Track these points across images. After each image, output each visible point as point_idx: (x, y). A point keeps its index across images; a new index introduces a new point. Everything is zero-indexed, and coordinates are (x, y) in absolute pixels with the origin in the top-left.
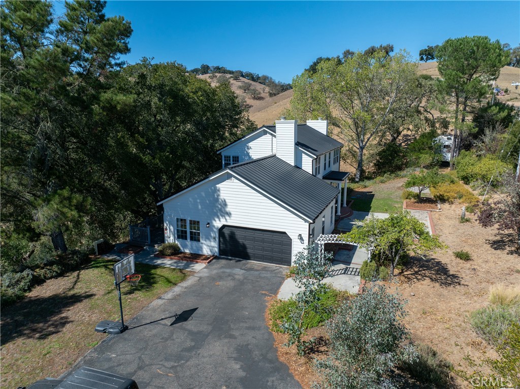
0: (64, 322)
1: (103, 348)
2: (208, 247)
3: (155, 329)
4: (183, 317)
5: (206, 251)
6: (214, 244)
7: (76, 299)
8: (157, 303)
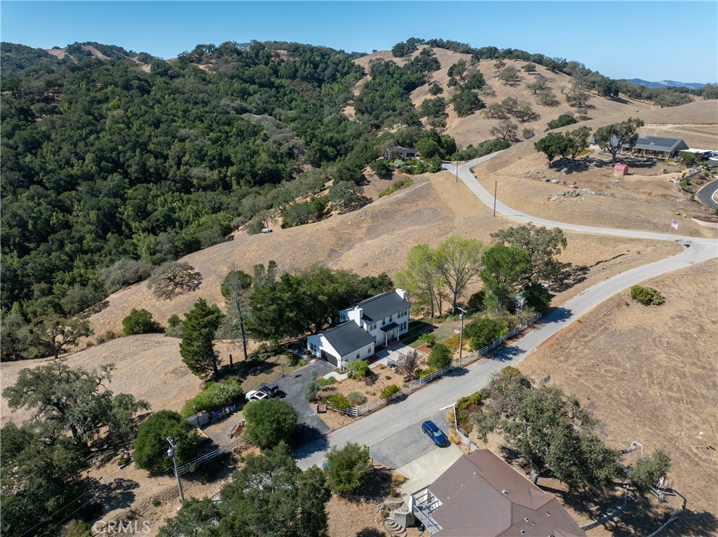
0: (273, 371)
1: (279, 379)
2: (318, 354)
3: (291, 378)
4: (297, 376)
5: (318, 355)
6: (320, 354)
7: (277, 365)
8: (295, 371)
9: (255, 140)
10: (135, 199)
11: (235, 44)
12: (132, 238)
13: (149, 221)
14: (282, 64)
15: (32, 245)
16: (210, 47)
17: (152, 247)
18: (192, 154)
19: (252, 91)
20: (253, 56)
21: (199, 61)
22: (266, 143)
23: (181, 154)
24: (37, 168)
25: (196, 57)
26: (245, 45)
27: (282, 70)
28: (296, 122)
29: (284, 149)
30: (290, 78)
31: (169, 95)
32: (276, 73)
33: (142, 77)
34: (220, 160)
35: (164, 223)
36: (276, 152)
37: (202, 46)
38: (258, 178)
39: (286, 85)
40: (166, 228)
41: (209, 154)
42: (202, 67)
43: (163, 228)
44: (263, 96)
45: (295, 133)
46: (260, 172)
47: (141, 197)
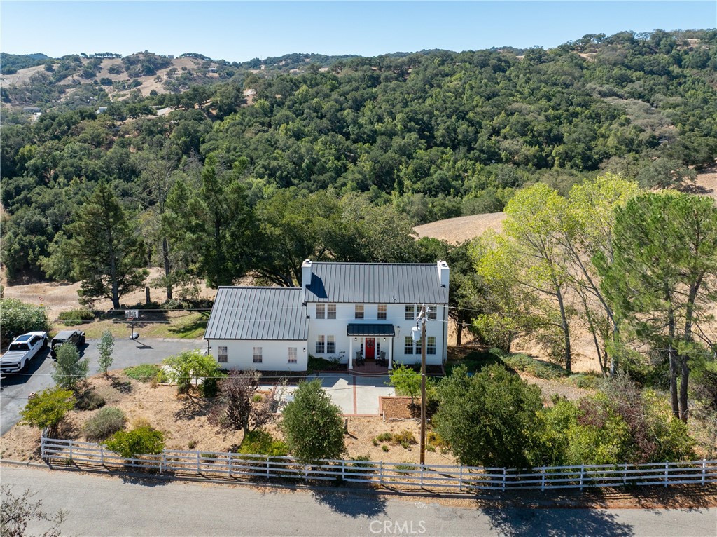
9: (611, 124)
10: (422, 160)
11: (632, 33)
12: (391, 195)
13: (423, 183)
14: (690, 53)
15: (296, 181)
16: (600, 37)
17: (401, 205)
18: (514, 126)
19: (634, 78)
20: (653, 45)
21: (583, 50)
22: (623, 128)
23: (502, 126)
24: (349, 120)
25: (580, 46)
26: (646, 34)
27: (687, 59)
28: (677, 109)
29: (644, 136)
30: (698, 67)
31: (525, 75)
32: (679, 61)
33: (503, 59)
34: (548, 137)
35: (437, 187)
36: (633, 140)
37: (591, 36)
38: (590, 163)
39: (688, 75)
40: (437, 192)
41: (535, 129)
42: (583, 55)
43: (434, 193)
44: (647, 83)
45: (669, 120)
46: (596, 156)
47: (427, 158)
